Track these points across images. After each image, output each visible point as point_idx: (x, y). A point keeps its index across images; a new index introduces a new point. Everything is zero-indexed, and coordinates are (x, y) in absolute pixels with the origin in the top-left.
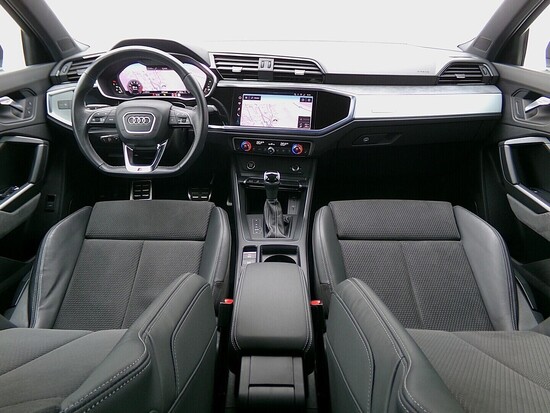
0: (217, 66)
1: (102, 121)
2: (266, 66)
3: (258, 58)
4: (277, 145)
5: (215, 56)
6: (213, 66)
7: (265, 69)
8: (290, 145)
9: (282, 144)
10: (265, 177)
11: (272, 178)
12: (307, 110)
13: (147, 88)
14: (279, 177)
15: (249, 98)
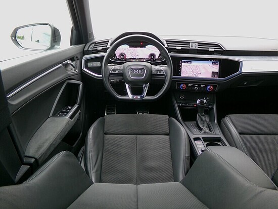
0: (168, 46)
1: (117, 72)
2: (194, 46)
3: (189, 42)
4: (199, 86)
5: (166, 41)
6: (166, 46)
7: (194, 48)
8: (206, 86)
9: (202, 86)
10: (198, 102)
11: (202, 102)
12: (216, 68)
13: (128, 56)
14: (206, 102)
15: (185, 62)
